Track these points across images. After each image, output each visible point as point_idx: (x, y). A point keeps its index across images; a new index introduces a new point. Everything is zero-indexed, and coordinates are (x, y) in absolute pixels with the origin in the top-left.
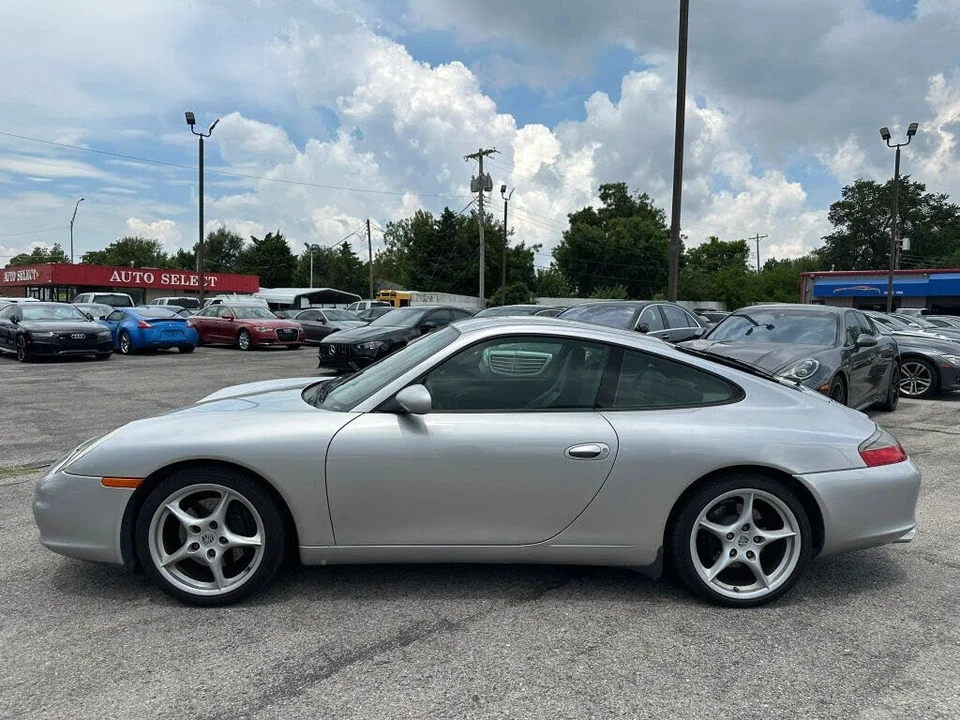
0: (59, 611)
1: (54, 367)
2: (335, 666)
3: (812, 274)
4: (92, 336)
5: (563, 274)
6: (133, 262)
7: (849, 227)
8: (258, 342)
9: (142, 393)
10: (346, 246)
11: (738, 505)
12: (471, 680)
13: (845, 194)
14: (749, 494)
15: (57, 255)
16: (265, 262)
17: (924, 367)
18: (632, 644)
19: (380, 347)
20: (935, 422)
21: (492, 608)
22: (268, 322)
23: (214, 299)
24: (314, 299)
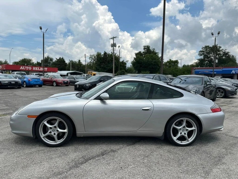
0: (17, 148)
1: (7, 90)
2: (86, 161)
3: (194, 68)
4: (16, 83)
5: (134, 68)
6: (26, 64)
7: (203, 57)
8: (58, 84)
9: (30, 96)
10: (79, 60)
11: (182, 122)
12: (120, 163)
13: (202, 49)
14: (185, 119)
15: (6, 62)
16: (59, 64)
17: (222, 91)
18: (157, 155)
19: (90, 86)
20: (225, 104)
21: (123, 147)
22: (61, 79)
23: (46, 74)
24: (72, 74)
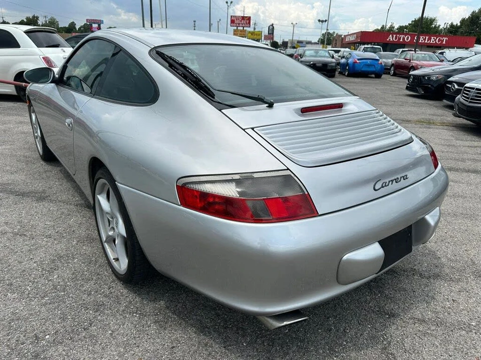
4: (325, 65)
23: (440, 51)
